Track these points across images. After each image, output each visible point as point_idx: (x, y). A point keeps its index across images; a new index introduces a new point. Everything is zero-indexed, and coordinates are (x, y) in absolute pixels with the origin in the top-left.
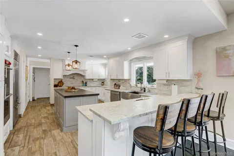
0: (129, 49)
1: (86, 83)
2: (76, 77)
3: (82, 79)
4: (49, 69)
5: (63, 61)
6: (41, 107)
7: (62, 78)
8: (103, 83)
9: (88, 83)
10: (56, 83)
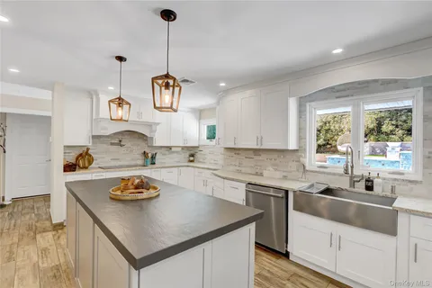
0: (338, 51)
1: (153, 157)
2: (127, 142)
3: (143, 147)
4: (50, 117)
5: (92, 94)
6: (21, 238)
7: (89, 144)
8: (192, 155)
9: (157, 157)
10: (72, 160)
